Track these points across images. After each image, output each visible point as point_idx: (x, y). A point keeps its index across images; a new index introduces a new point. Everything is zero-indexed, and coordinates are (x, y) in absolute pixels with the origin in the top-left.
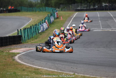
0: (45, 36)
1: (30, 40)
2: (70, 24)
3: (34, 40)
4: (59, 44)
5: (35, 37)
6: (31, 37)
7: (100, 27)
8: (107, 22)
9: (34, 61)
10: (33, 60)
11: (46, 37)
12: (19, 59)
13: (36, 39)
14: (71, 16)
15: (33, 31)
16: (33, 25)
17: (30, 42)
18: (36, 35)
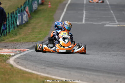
0: (29, 31)
4: (65, 42)
5: (14, 33)
6: (8, 32)
7: (115, 20)
9: (45, 69)
10: (43, 68)
11: (31, 32)
12: (18, 64)
13: (16, 35)
17: (8, 40)
18: (13, 29)
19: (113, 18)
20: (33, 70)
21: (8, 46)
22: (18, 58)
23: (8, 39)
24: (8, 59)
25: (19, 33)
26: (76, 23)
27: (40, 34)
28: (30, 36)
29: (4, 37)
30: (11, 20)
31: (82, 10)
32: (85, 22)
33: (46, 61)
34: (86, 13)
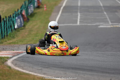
0: (26, 34)
1: (5, 40)
2: (59, 16)
3: (11, 40)
7: (108, 21)
8: (116, 13)
9: (41, 69)
11: (28, 35)
12: (15, 66)
13: (13, 37)
14: (59, 5)
15: (8, 26)
16: (6, 17)
17: (6, 43)
18: (11, 32)
19: (106, 19)
20: (30, 71)
21: (6, 49)
22: (15, 60)
23: (6, 41)
24: (6, 61)
25: (17, 36)
26: (71, 24)
27: (36, 36)
28: (28, 38)
29: (2, 40)
30: (9, 23)
31: (77, 12)
32: (80, 23)
33: (42, 62)
34: (80, 15)
